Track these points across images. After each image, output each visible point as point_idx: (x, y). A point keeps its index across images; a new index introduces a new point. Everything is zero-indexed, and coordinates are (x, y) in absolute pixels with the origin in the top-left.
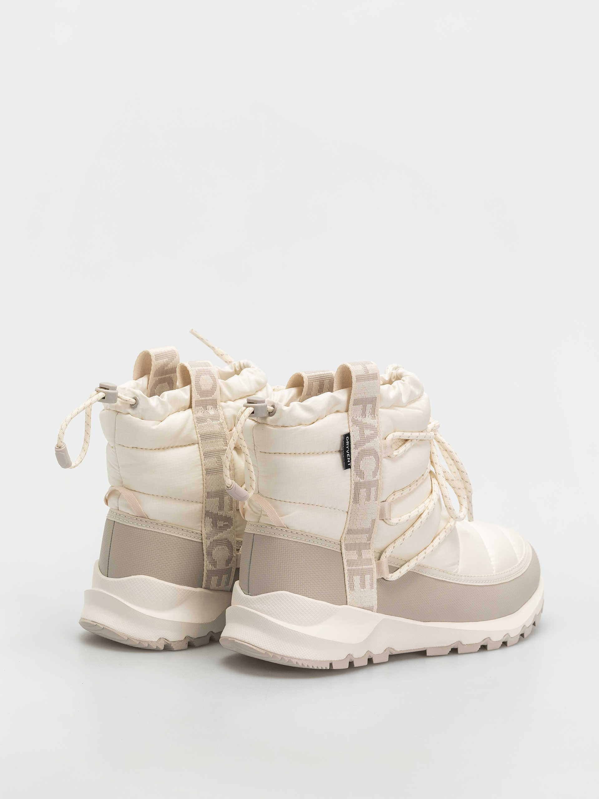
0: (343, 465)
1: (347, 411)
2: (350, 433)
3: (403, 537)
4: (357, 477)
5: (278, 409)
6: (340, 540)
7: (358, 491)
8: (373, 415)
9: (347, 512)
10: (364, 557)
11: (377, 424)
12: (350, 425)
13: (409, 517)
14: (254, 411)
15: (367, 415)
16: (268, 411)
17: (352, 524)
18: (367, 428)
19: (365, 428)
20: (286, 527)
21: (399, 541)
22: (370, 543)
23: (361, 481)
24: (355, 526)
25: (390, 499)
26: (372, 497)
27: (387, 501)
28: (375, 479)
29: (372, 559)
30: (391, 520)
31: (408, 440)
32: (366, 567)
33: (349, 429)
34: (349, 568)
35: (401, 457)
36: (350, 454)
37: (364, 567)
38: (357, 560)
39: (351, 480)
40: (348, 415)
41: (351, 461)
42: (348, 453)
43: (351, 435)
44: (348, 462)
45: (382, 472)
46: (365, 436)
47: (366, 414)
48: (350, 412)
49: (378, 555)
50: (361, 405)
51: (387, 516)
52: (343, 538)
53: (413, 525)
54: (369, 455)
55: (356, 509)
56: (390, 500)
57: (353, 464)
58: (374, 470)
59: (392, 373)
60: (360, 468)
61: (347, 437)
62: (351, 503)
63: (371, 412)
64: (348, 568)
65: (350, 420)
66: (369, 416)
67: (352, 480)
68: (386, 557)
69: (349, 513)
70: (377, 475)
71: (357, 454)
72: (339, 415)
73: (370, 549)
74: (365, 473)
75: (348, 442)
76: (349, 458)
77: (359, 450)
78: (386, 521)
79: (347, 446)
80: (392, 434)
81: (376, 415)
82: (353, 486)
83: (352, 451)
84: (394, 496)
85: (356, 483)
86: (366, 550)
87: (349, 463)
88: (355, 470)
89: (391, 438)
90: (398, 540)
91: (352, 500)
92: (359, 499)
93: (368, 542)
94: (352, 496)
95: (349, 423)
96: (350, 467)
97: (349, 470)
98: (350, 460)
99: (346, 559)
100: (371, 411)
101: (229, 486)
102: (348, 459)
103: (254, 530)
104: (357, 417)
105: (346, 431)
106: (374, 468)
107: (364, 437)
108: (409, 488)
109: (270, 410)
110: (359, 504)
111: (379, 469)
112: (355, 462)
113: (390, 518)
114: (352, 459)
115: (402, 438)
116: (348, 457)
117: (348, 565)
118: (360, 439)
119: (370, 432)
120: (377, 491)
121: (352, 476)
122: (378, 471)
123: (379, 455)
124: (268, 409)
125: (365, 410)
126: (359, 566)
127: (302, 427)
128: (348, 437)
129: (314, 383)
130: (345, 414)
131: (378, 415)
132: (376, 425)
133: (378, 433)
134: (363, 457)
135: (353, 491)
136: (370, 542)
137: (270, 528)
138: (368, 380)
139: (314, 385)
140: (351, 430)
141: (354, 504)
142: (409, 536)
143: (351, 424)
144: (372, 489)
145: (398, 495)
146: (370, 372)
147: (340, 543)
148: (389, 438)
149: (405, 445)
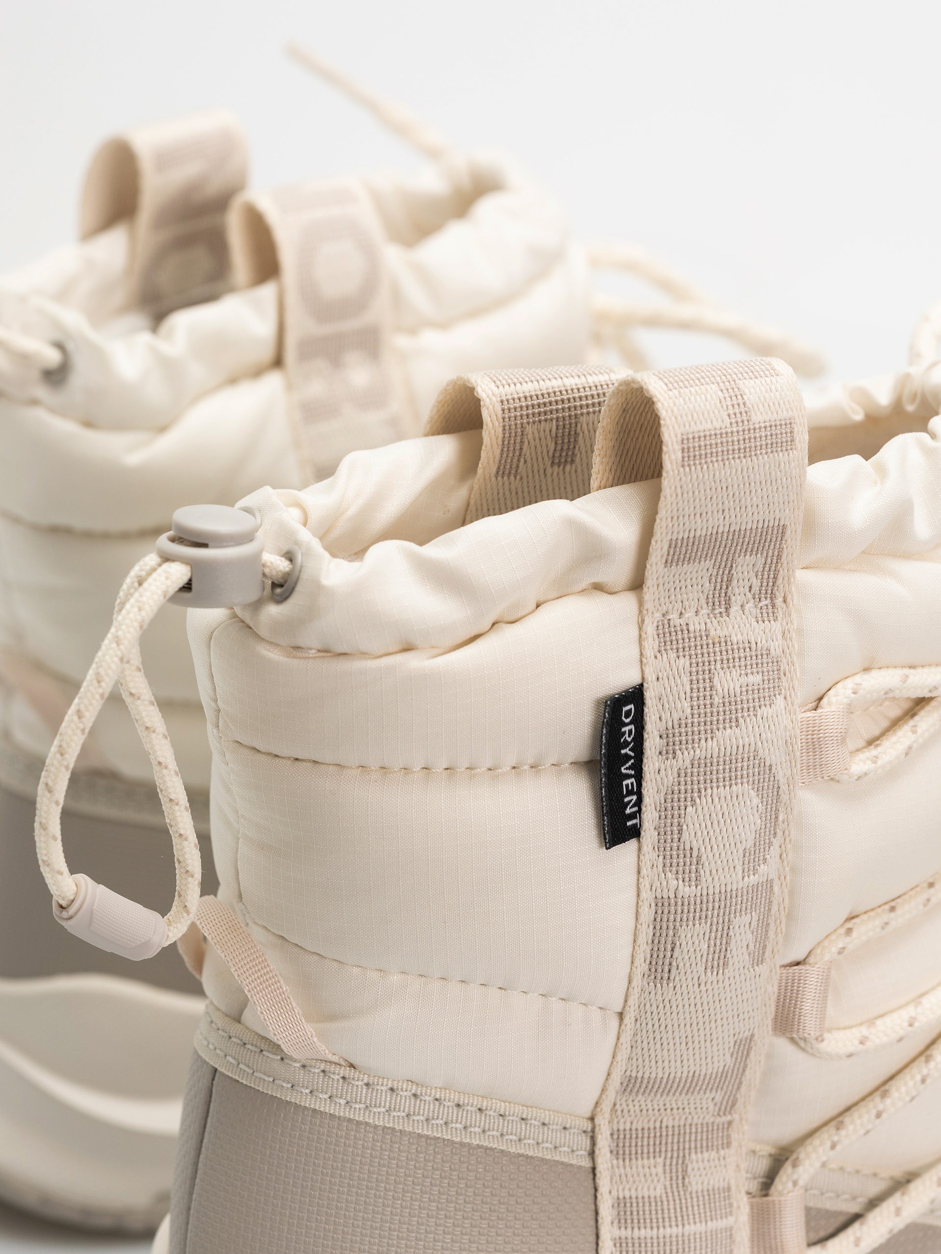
0: (601, 827)
1: (637, 585)
2: (642, 685)
3: (876, 1103)
4: (669, 875)
5: (304, 576)
6: (588, 1115)
7: (671, 933)
8: (768, 601)
9: (621, 1015)
10: (696, 1182)
11: (780, 641)
12: (649, 653)
13: (911, 1025)
14: (190, 580)
15: (736, 601)
16: (264, 575)
17: (640, 1060)
18: (728, 663)
19: (719, 663)
20: (343, 1063)
21: (858, 1122)
22: (730, 1123)
23: (686, 891)
24: (654, 1068)
25: (829, 953)
26: (739, 954)
27: (811, 960)
28: (753, 879)
29: (733, 1189)
30: (823, 1040)
31: (931, 699)
32: (700, 1228)
33: (642, 671)
34: (623, 1233)
35: (892, 773)
36: (639, 776)
37: (690, 1229)
38: (664, 1199)
39: (638, 888)
40: (641, 603)
41: (640, 811)
42: (628, 776)
43: (650, 696)
44: (628, 811)
45: (789, 846)
46: (717, 700)
47: (733, 598)
48: (650, 591)
49: (762, 1165)
50: (709, 564)
51: (809, 1025)
52: (606, 1107)
53: (928, 1052)
54: (731, 781)
55: (661, 1006)
56: (827, 957)
57: (649, 818)
58: (750, 843)
59: (908, 376)
60: (685, 836)
61: (625, 709)
62: (637, 981)
63: (756, 589)
64: (617, 1233)
65: (650, 629)
66: (747, 607)
67: (645, 884)
68: (795, 1183)
69: (627, 1020)
70: (765, 860)
71: (671, 778)
72: (600, 604)
73: (729, 1145)
74: (704, 857)
75: (632, 727)
76: (634, 798)
77: (684, 758)
78: (802, 1044)
79: (626, 744)
80: (849, 684)
81: (781, 599)
82: (647, 914)
83: (651, 763)
84: (848, 939)
85: (660, 903)
86: (706, 1155)
87: (633, 816)
88: (661, 847)
89: (845, 701)
90: (855, 1114)
91: (642, 967)
92: (674, 964)
93: (719, 1120)
94: (644, 950)
95: (645, 644)
96: (635, 833)
97: (631, 845)
98: (639, 802)
99: (614, 1193)
100: (756, 583)
101: (64, 903)
102: (626, 800)
103: (218, 1051)
104: (687, 615)
105: (627, 679)
106: (751, 837)
107: (712, 704)
108: (925, 896)
109: (274, 573)
110: (671, 985)
111: (780, 833)
112: (664, 811)
113: (821, 1035)
114: (647, 800)
115: (897, 694)
116: (630, 793)
117: (621, 1220)
118: (689, 711)
119: (744, 680)
120: (763, 927)
121: (644, 872)
122: (770, 844)
123: (780, 776)
124: (267, 571)
125: (730, 581)
126: (667, 1224)
127: (414, 662)
128: (632, 706)
129: (529, 429)
130: (627, 602)
131: (788, 600)
132: (776, 647)
133: (784, 679)
134: (699, 791)
135: (645, 934)
136: (729, 1118)
137: (279, 1057)
138: (745, 452)
139: (530, 436)
140: (650, 677)
141: (652, 984)
142: (908, 1099)
143: (651, 644)
144: (736, 921)
145: (864, 930)
146: (758, 418)
147: (589, 1129)
148: (834, 699)
149: (911, 723)
